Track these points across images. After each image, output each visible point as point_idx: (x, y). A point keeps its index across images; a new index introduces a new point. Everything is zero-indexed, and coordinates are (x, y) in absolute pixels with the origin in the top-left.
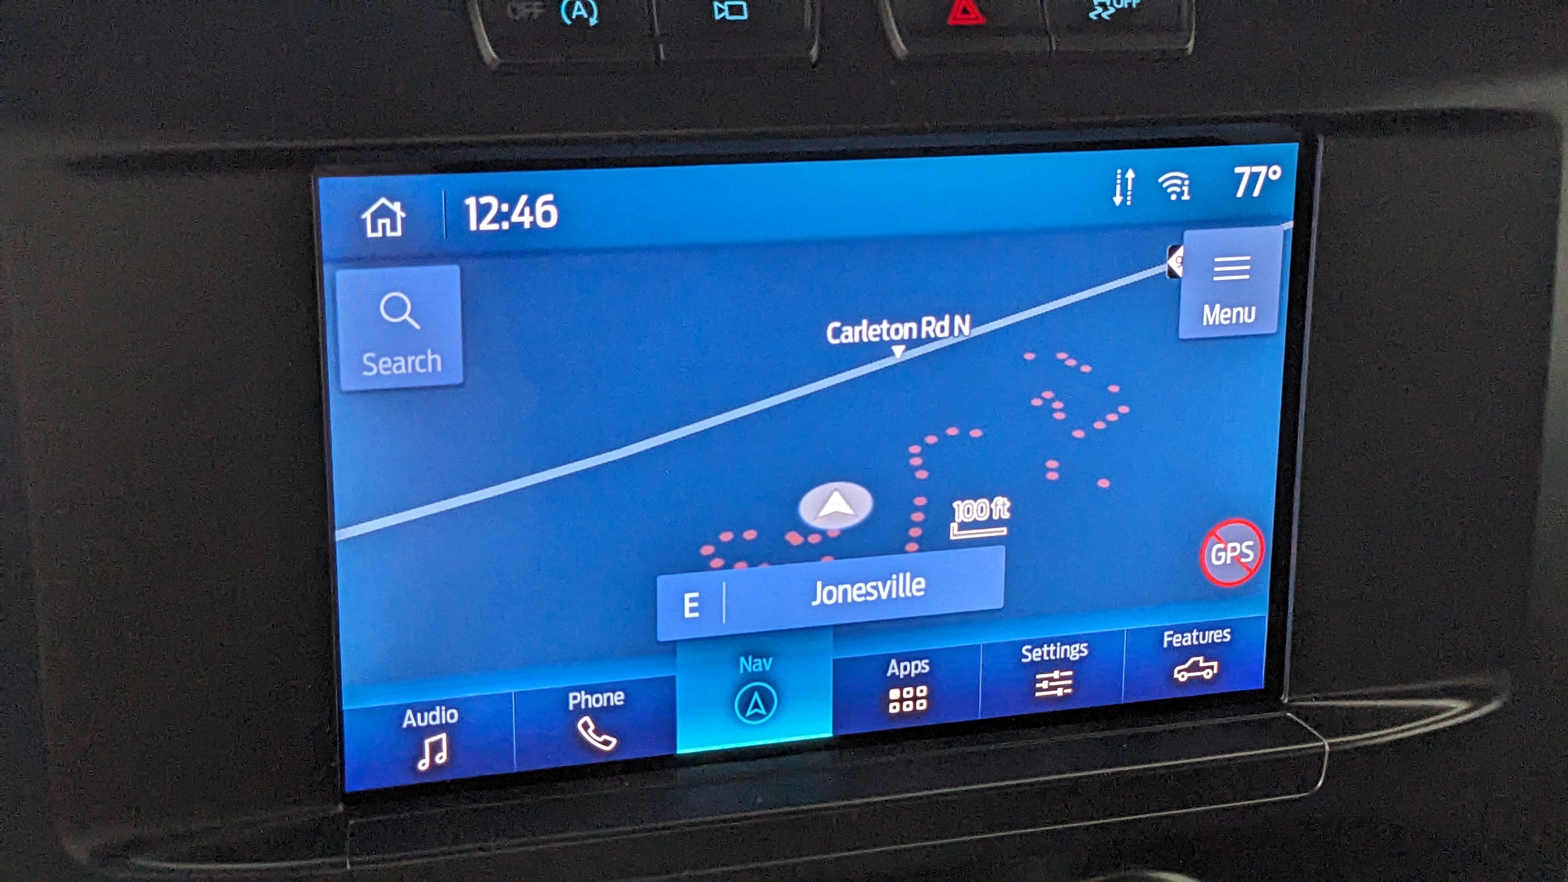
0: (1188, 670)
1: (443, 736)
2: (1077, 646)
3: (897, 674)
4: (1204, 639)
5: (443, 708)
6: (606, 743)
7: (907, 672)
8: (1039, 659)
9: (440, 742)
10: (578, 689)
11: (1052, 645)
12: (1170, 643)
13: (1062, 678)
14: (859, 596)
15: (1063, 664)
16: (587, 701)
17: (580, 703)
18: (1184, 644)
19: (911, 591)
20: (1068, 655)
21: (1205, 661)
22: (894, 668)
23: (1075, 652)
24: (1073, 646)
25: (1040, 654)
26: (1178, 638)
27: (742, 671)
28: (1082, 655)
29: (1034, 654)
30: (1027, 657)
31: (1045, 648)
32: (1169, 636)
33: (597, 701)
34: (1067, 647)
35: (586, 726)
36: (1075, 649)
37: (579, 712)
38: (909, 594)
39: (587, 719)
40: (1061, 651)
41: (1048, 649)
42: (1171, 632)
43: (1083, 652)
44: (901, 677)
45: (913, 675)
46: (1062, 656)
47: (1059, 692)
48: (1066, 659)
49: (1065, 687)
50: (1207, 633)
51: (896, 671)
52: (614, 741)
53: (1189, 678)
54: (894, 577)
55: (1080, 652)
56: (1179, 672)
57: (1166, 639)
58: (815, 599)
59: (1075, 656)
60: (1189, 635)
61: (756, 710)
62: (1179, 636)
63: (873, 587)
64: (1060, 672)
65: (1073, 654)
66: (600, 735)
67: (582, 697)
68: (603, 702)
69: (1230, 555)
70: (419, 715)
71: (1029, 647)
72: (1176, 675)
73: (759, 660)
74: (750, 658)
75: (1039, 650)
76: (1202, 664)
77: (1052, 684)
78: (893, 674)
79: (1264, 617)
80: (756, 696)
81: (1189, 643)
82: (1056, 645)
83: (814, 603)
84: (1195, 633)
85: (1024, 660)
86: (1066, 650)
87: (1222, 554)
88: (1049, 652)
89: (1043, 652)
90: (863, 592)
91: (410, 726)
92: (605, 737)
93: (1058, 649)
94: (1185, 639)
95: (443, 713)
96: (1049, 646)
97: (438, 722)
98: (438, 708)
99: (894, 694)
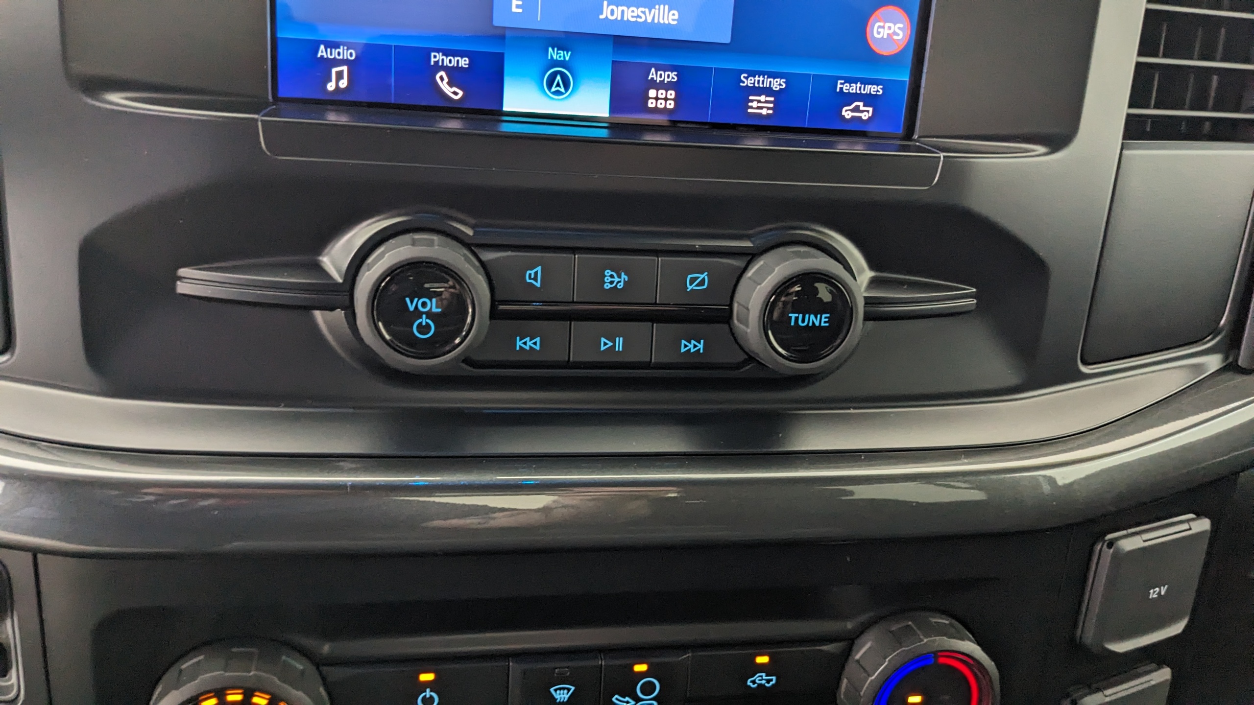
0: (852, 111)
1: (345, 68)
2: (778, 80)
3: (655, 79)
4: (864, 90)
5: (345, 48)
6: (455, 93)
7: (662, 79)
8: (752, 85)
9: (342, 71)
10: (438, 51)
11: (761, 76)
12: (841, 89)
13: (766, 102)
14: (633, 17)
15: (768, 91)
16: (443, 60)
17: (438, 61)
18: (851, 91)
19: (668, 20)
20: (772, 86)
21: (864, 106)
22: (652, 74)
23: (777, 84)
24: (776, 80)
25: (753, 82)
26: (847, 86)
27: (549, 58)
28: (781, 87)
29: (749, 81)
30: (743, 82)
31: (757, 78)
32: (841, 84)
33: (450, 61)
34: (772, 80)
35: (442, 78)
36: (777, 82)
37: (438, 67)
38: (667, 22)
39: (442, 73)
40: (767, 82)
41: (759, 79)
42: (843, 81)
43: (782, 85)
44: (658, 81)
45: (666, 82)
46: (768, 86)
47: (764, 112)
48: (770, 88)
49: (768, 108)
50: (867, 86)
51: (654, 76)
52: (461, 93)
53: (853, 117)
54: (657, 7)
55: (780, 85)
56: (846, 111)
57: (839, 86)
58: (602, 14)
59: (776, 87)
60: (854, 85)
61: (558, 88)
62: (848, 85)
63: (642, 12)
64: (766, 97)
65: (775, 86)
66: (451, 86)
67: (440, 57)
68: (454, 63)
69: (887, 31)
70: (329, 50)
71: (746, 75)
72: (844, 113)
73: (562, 52)
74: (556, 49)
75: (752, 78)
76: (862, 108)
77: (760, 105)
78: (652, 79)
79: (907, 81)
80: (558, 78)
81: (854, 91)
82: (764, 77)
83: (601, 17)
84: (859, 85)
85: (742, 84)
86: (770, 82)
87: (881, 30)
88: (759, 81)
89: (755, 80)
90: (635, 14)
91: (322, 56)
92: (455, 89)
93: (765, 80)
94: (851, 88)
95: (345, 51)
96: (759, 77)
97: (341, 57)
98: (342, 47)
99: (652, 93)
